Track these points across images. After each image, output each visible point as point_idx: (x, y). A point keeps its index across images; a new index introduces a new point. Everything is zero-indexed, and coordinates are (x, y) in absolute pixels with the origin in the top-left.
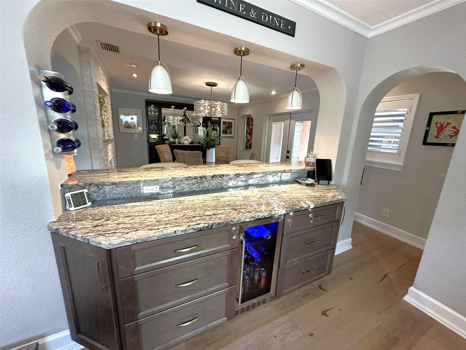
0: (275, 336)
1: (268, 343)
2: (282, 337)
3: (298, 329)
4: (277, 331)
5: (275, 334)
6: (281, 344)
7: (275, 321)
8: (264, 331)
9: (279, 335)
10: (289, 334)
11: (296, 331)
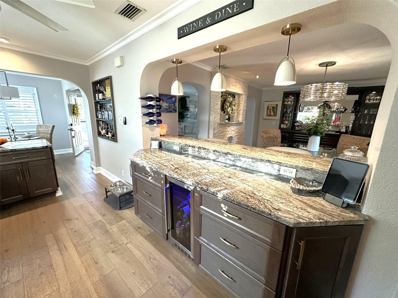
0: (170, 277)
1: (164, 273)
2: (171, 283)
3: (181, 296)
4: (174, 277)
5: (171, 277)
6: (165, 283)
7: (183, 275)
8: (172, 269)
9: (171, 280)
10: (175, 288)
11: (179, 294)
